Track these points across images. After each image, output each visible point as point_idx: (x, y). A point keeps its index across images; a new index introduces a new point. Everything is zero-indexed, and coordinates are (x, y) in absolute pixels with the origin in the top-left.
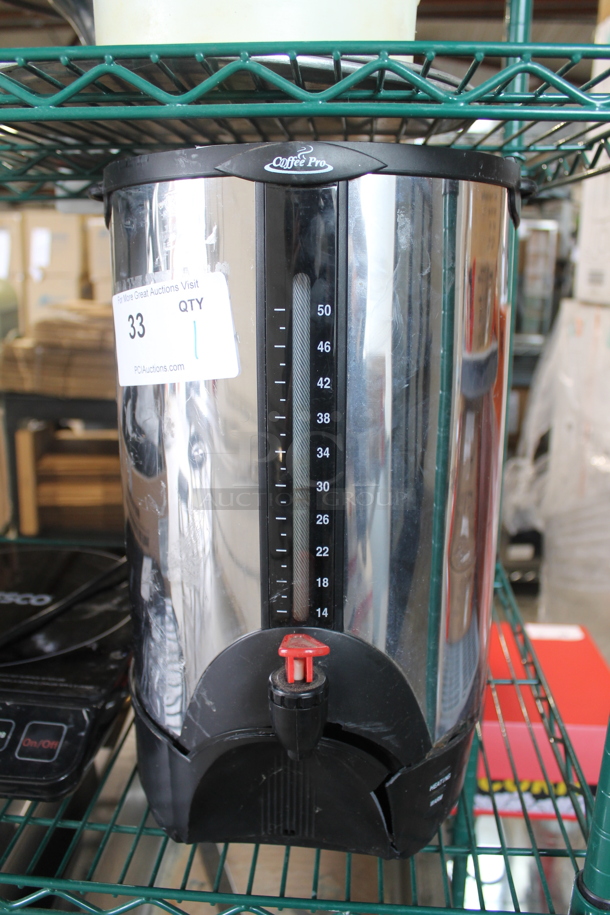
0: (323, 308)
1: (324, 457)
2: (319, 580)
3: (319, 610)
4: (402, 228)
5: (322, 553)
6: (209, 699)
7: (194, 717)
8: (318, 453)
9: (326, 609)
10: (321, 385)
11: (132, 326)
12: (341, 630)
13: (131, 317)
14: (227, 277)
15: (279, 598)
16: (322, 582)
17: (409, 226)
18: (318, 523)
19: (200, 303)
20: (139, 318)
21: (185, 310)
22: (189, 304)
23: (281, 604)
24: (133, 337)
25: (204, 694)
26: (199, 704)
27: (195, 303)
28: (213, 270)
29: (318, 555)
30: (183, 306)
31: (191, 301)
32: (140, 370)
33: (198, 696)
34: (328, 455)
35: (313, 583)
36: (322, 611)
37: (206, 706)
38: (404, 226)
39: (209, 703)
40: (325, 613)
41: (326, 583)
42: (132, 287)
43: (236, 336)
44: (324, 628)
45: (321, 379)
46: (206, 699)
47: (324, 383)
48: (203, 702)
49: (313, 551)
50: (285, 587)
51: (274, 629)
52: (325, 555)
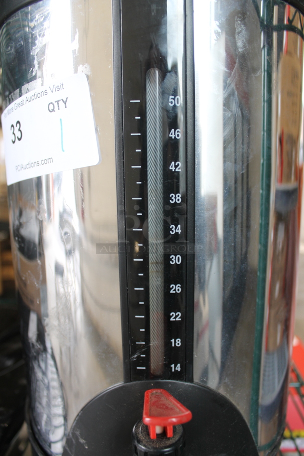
0: (174, 99)
1: (177, 233)
2: (173, 341)
3: (173, 366)
4: (239, 33)
5: (175, 318)
6: (82, 438)
7: (71, 451)
8: (171, 230)
9: (179, 365)
10: (173, 169)
11: (14, 133)
12: (191, 380)
13: (12, 126)
14: (88, 77)
15: (139, 357)
16: (175, 342)
17: (244, 32)
18: (172, 292)
19: (65, 103)
20: (18, 125)
21: (53, 110)
22: (56, 104)
23: (140, 361)
24: (14, 142)
25: (78, 433)
26: (74, 441)
27: (61, 103)
28: (76, 71)
29: (172, 319)
30: (51, 107)
31: (58, 102)
32: (19, 168)
33: (73, 434)
34: (180, 231)
35: (167, 344)
36: (175, 367)
37: (80, 443)
38: (241, 32)
39: (82, 441)
40: (178, 368)
41: (178, 343)
42: (13, 100)
43: (96, 129)
44: (177, 380)
45: (173, 163)
46: (79, 437)
47: (176, 167)
48: (77, 440)
49: (167, 317)
50: (143, 348)
51: (134, 382)
52: (178, 319)
